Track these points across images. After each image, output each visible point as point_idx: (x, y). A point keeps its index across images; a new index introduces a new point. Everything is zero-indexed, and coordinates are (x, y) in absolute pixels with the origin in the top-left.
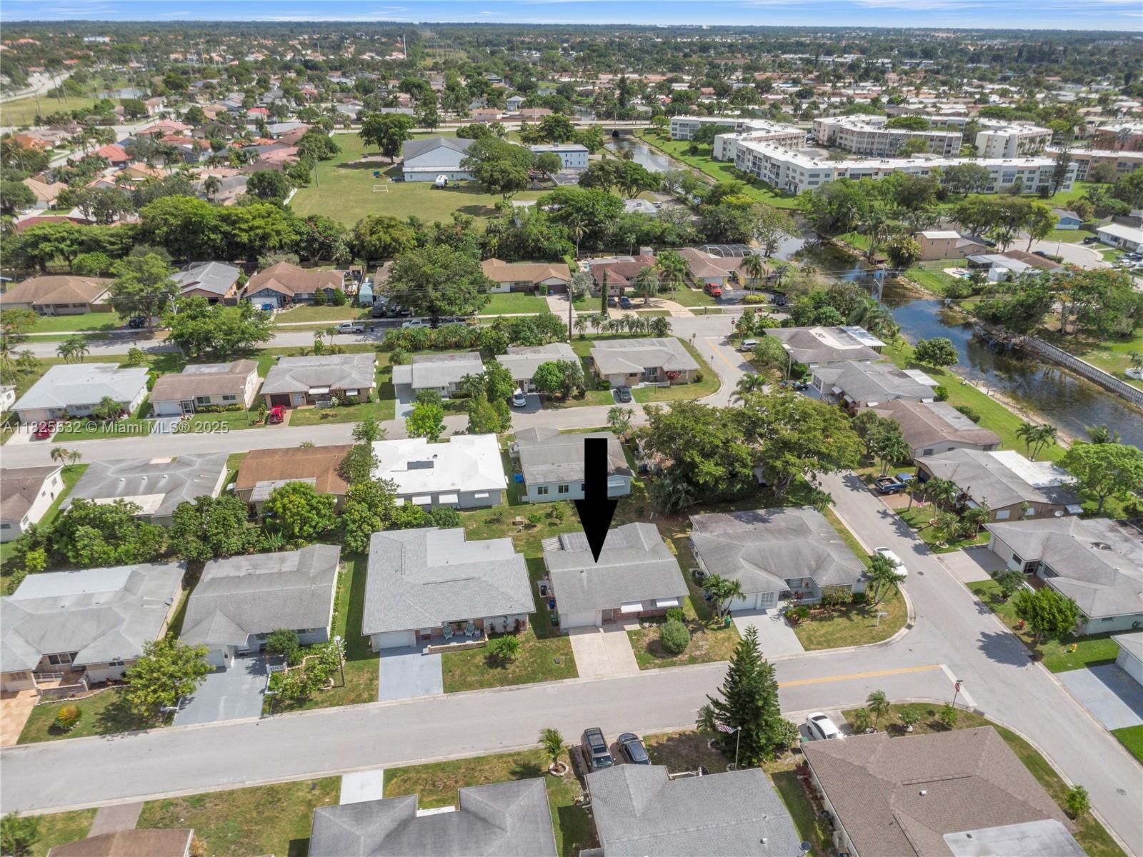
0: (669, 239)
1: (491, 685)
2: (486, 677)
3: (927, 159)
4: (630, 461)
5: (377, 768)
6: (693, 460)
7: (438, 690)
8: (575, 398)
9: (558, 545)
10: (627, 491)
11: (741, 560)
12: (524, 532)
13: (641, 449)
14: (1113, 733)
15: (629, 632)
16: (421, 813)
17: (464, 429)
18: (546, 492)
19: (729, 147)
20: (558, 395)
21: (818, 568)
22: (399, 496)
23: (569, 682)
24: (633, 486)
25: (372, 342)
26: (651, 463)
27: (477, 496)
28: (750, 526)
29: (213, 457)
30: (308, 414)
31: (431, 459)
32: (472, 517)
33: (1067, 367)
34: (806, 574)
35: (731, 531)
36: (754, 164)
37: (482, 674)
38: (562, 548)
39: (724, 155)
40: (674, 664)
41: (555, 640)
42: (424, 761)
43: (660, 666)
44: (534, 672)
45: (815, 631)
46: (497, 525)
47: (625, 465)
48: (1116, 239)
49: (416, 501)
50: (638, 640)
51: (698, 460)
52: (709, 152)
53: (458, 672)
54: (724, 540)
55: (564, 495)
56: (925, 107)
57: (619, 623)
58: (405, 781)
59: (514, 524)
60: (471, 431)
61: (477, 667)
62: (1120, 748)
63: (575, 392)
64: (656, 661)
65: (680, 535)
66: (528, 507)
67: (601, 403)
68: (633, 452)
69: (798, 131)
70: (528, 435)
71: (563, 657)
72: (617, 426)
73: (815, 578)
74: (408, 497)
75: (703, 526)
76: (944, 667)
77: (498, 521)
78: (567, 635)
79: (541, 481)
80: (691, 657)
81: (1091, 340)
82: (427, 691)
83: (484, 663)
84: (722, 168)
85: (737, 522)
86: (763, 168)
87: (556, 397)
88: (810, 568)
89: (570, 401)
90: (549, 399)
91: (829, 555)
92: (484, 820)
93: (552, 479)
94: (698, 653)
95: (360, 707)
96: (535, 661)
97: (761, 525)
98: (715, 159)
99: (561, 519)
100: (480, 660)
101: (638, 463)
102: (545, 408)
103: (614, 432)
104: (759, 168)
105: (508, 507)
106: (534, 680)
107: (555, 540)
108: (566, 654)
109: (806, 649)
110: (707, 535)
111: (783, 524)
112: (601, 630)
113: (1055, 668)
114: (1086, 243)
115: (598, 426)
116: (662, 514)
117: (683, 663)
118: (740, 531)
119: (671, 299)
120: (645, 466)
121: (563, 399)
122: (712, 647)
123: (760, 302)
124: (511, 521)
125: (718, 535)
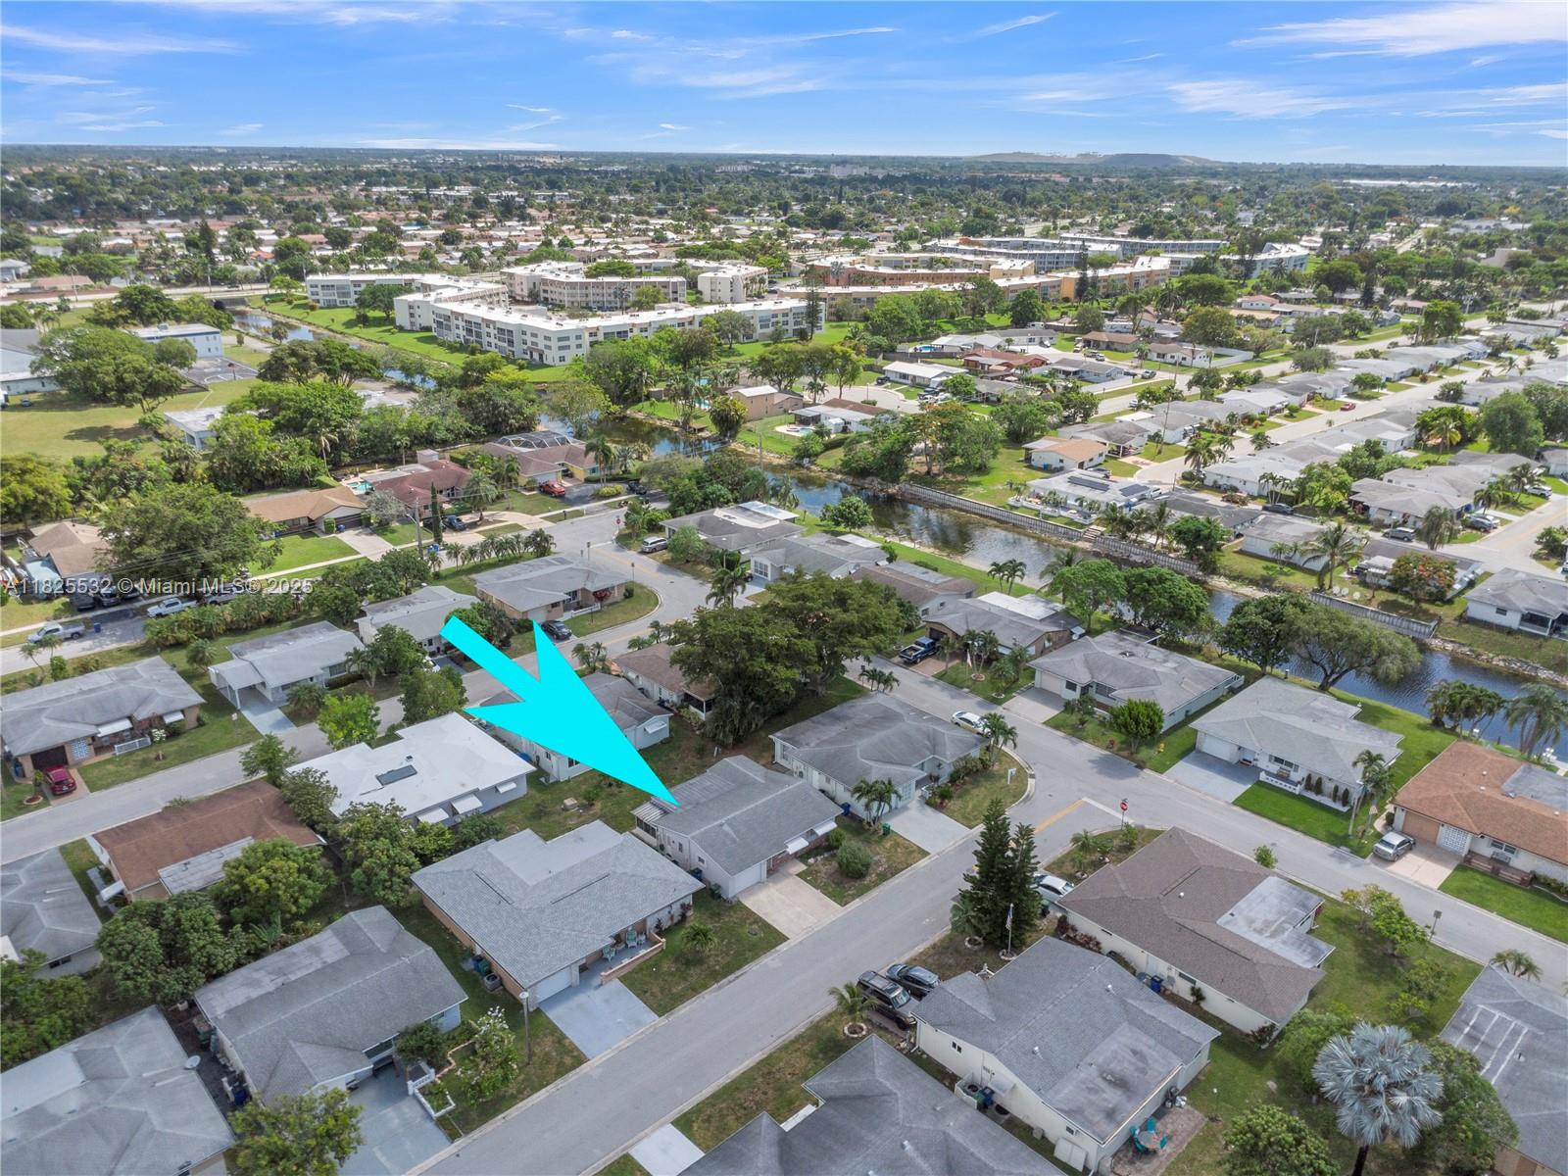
0: (440, 435)
2: (691, 980)
3: (677, 310)
5: (661, 1126)
7: (650, 1018)
11: (863, 760)
12: (585, 815)
14: (1235, 803)
15: (799, 875)
16: (788, 1126)
19: (417, 312)
21: (934, 745)
23: (783, 947)
25: (115, 646)
27: (502, 790)
28: (837, 727)
29: (37, 861)
30: (110, 767)
31: (406, 764)
32: (503, 819)
33: (954, 508)
35: (825, 737)
36: (470, 331)
37: (685, 979)
38: (665, 812)
39: (412, 323)
40: (868, 888)
41: (731, 913)
42: (707, 1092)
43: (860, 893)
44: (739, 954)
45: (964, 807)
46: (546, 818)
48: (904, 376)
50: (816, 879)
51: (768, 667)
52: (389, 321)
53: (656, 989)
54: (827, 747)
56: (606, 249)
57: (782, 870)
58: (708, 1121)
61: (672, 974)
62: (1247, 813)
64: (851, 892)
69: (494, 286)
71: (755, 926)
72: (595, 665)
73: (938, 756)
76: (1085, 799)
78: (740, 902)
80: (878, 875)
81: (959, 478)
82: (639, 1024)
83: (677, 967)
84: (420, 340)
86: (484, 335)
88: (926, 748)
91: (935, 731)
92: (861, 1097)
94: (881, 869)
95: (572, 1077)
96: (729, 943)
97: (847, 722)
98: (401, 329)
100: (669, 966)
104: (479, 335)
106: (746, 961)
107: (647, 805)
108: (755, 923)
109: (970, 827)
111: (866, 715)
113: (1161, 769)
114: (879, 384)
116: (725, 746)
117: (876, 884)
118: (832, 734)
119: (507, 509)
120: (662, 702)
122: (889, 858)
123: (618, 494)
125: (818, 745)
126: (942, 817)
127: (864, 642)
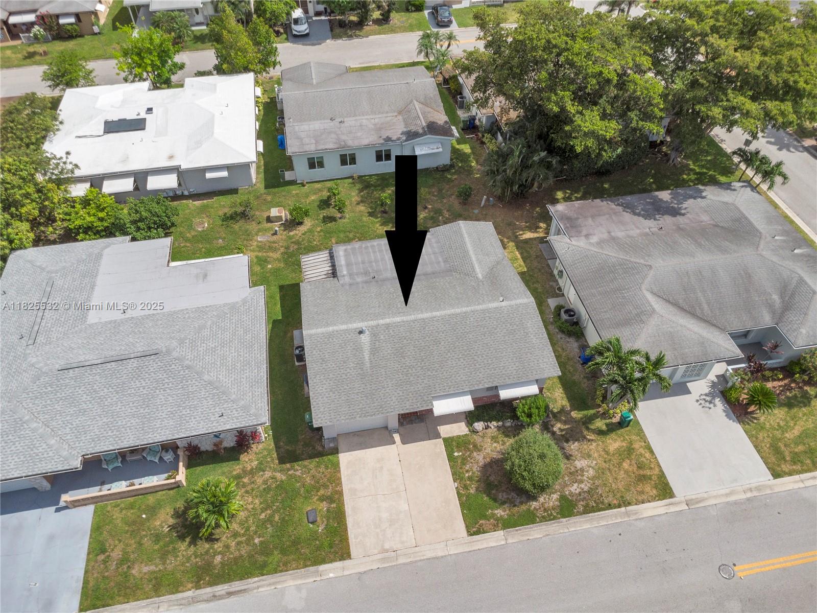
1: (175, 587)
2: (172, 563)
4: (450, 112)
6: (563, 109)
7: (69, 603)
8: (377, 22)
9: (327, 268)
10: (446, 160)
11: (649, 296)
12: (282, 235)
13: (467, 92)
15: (448, 442)
17: (210, 66)
18: (321, 165)
20: (354, 18)
21: (787, 307)
22: (81, 180)
23: (332, 570)
24: (455, 151)
26: (481, 115)
27: (209, 175)
28: (650, 223)
30: (11, 53)
31: (143, 115)
32: (203, 210)
34: (766, 320)
35: (619, 234)
37: (164, 556)
38: (334, 274)
40: (530, 519)
41: (311, 464)
43: (508, 524)
44: (265, 549)
45: (783, 429)
46: (241, 222)
47: (441, 118)
49: (109, 187)
50: (464, 460)
51: (571, 108)
53: (116, 554)
54: (612, 254)
55: (349, 169)
57: (429, 429)
59: (269, 220)
60: (219, 70)
61: (158, 538)
63: (376, 15)
64: (499, 512)
65: (528, 235)
66: (294, 190)
67: (411, 28)
68: (454, 97)
70: (300, 75)
71: (324, 506)
72: (432, 59)
73: (783, 329)
74: (96, 181)
75: (572, 226)
77: (243, 215)
78: (335, 451)
79: (311, 147)
80: (563, 498)
82: (47, 607)
83: (172, 527)
85: (627, 216)
87: (351, 22)
88: (770, 306)
89: (370, 27)
90: (342, 24)
91: (801, 281)
93: (329, 144)
94: (575, 488)
96: (269, 520)
97: (668, 220)
99: (340, 210)
100: (164, 520)
101: (462, 115)
102: (335, 37)
103: (427, 68)
105: (263, 190)
106: (263, 569)
107: (324, 255)
108: (330, 499)
109: (776, 475)
110: (579, 243)
111: (705, 218)
112: (397, 437)
115: (406, 61)
116: (500, 198)
117: (548, 517)
118: (635, 232)
120: (473, 119)
121: (360, 24)
122: (600, 473)
124: (265, 215)
125: (600, 243)
126: (736, 429)
127: (753, 107)
